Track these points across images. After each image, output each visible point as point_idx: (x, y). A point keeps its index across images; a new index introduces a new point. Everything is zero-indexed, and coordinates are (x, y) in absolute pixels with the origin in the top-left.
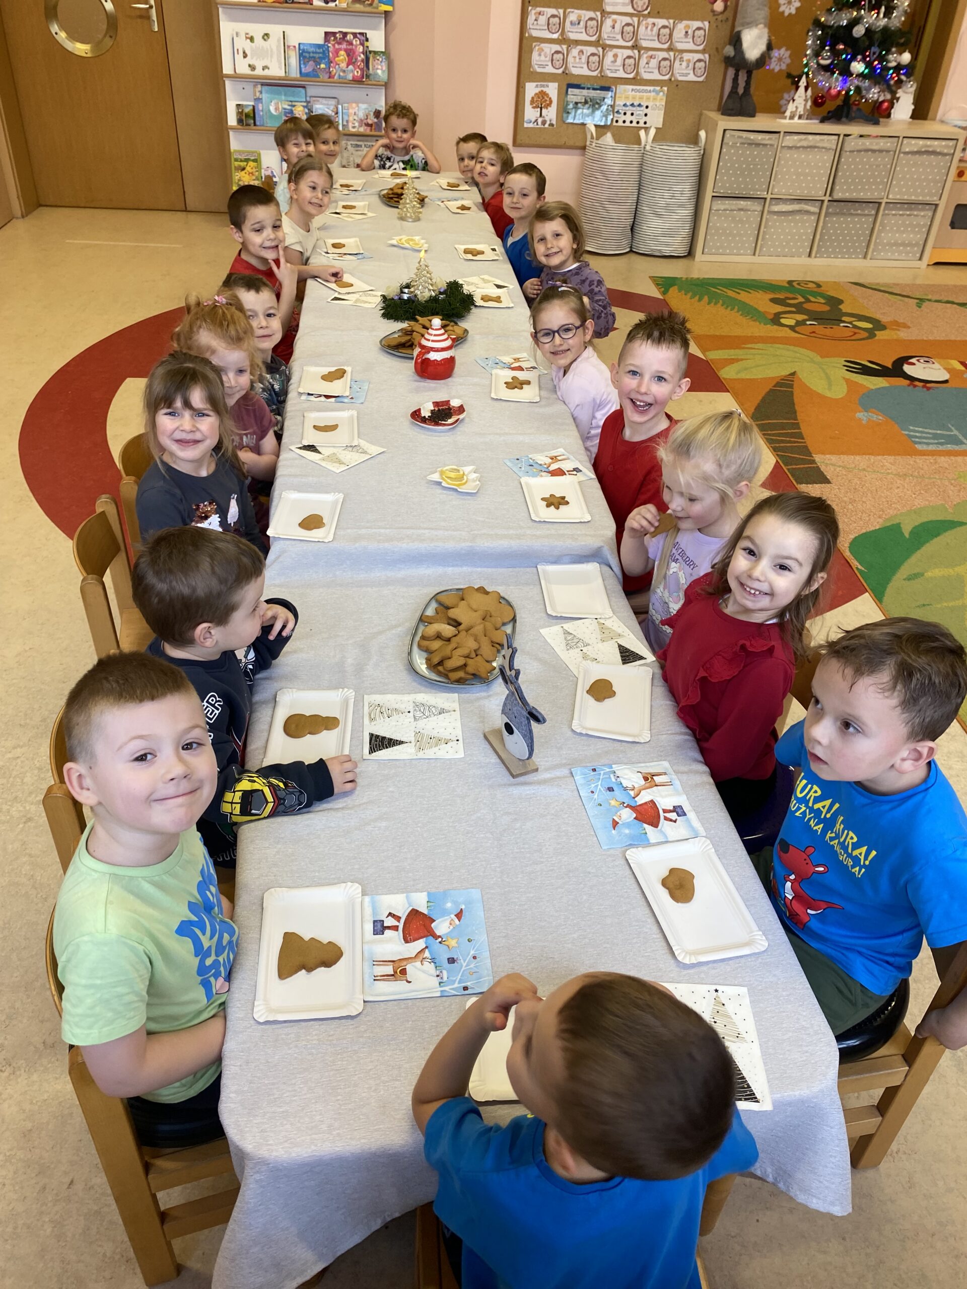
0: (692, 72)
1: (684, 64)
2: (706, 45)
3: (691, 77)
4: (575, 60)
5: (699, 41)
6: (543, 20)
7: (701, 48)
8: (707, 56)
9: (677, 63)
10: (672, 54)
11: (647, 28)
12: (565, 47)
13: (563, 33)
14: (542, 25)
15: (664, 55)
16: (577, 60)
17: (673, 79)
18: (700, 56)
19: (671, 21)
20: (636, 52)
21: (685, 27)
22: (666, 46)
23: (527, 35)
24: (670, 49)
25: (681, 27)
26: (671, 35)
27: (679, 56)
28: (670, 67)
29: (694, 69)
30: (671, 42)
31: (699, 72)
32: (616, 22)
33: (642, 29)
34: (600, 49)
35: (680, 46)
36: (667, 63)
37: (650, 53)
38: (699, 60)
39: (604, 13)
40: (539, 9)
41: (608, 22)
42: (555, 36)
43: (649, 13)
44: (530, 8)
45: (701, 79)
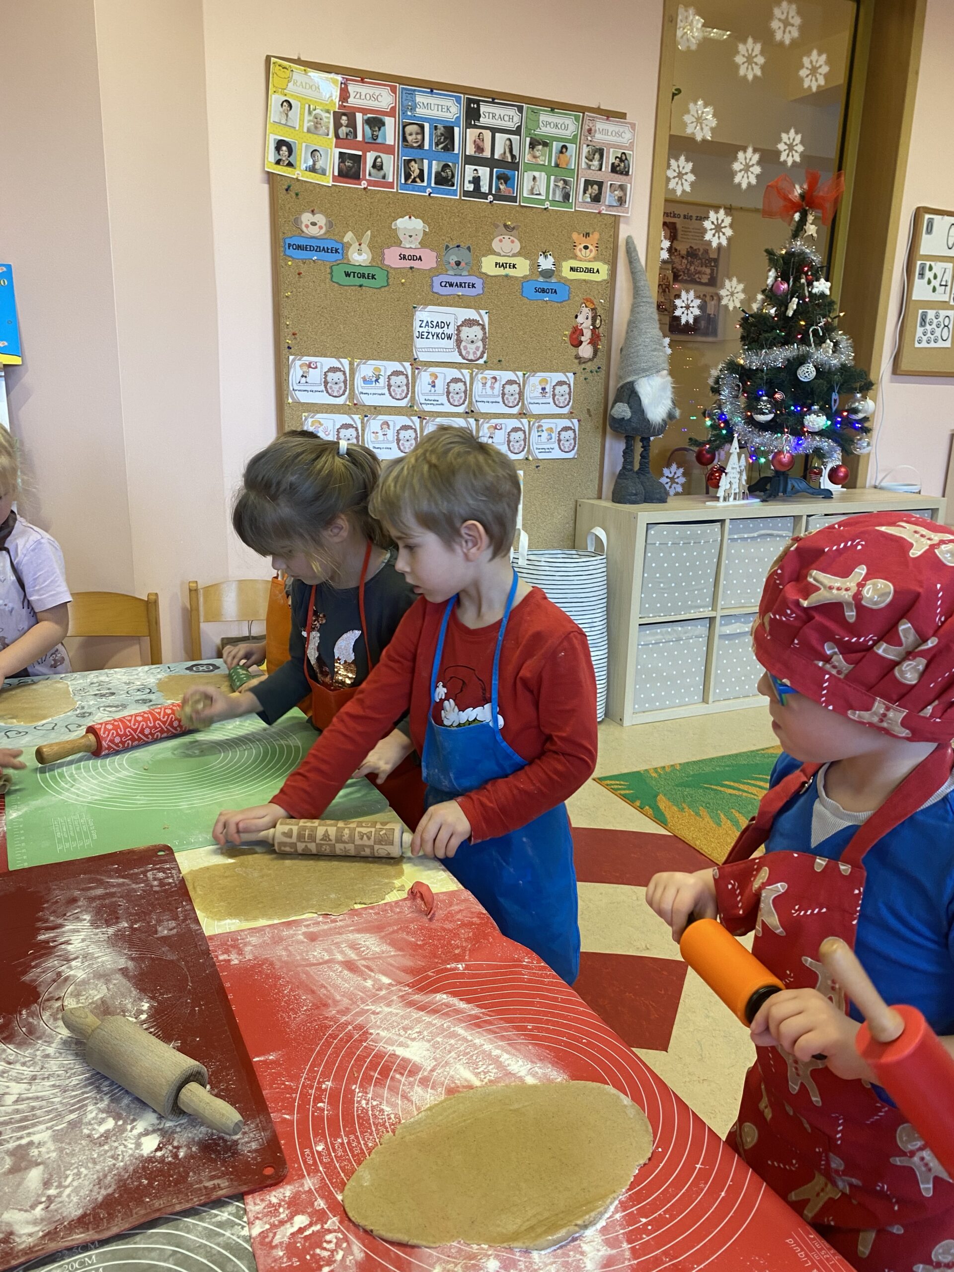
0: (556, 446)
1: (545, 435)
2: (572, 407)
3: (557, 454)
4: (377, 438)
5: (562, 400)
6: (315, 376)
7: (566, 411)
8: (575, 421)
9: (534, 434)
10: (525, 421)
11: (484, 384)
12: (357, 417)
13: (352, 396)
14: (314, 384)
15: (514, 423)
16: (381, 438)
17: (530, 458)
18: (566, 423)
19: (520, 374)
20: (472, 421)
21: (540, 382)
22: (515, 411)
23: (290, 401)
24: (522, 415)
25: (535, 381)
26: (521, 394)
27: (537, 424)
28: (525, 440)
29: (559, 441)
30: (523, 404)
31: (567, 445)
32: (436, 377)
33: (478, 387)
34: (415, 419)
35: (535, 410)
36: (520, 434)
37: (494, 422)
38: (566, 429)
39: (416, 364)
40: (307, 359)
41: (425, 378)
42: (341, 401)
43: (485, 362)
44: (291, 358)
45: (570, 455)
